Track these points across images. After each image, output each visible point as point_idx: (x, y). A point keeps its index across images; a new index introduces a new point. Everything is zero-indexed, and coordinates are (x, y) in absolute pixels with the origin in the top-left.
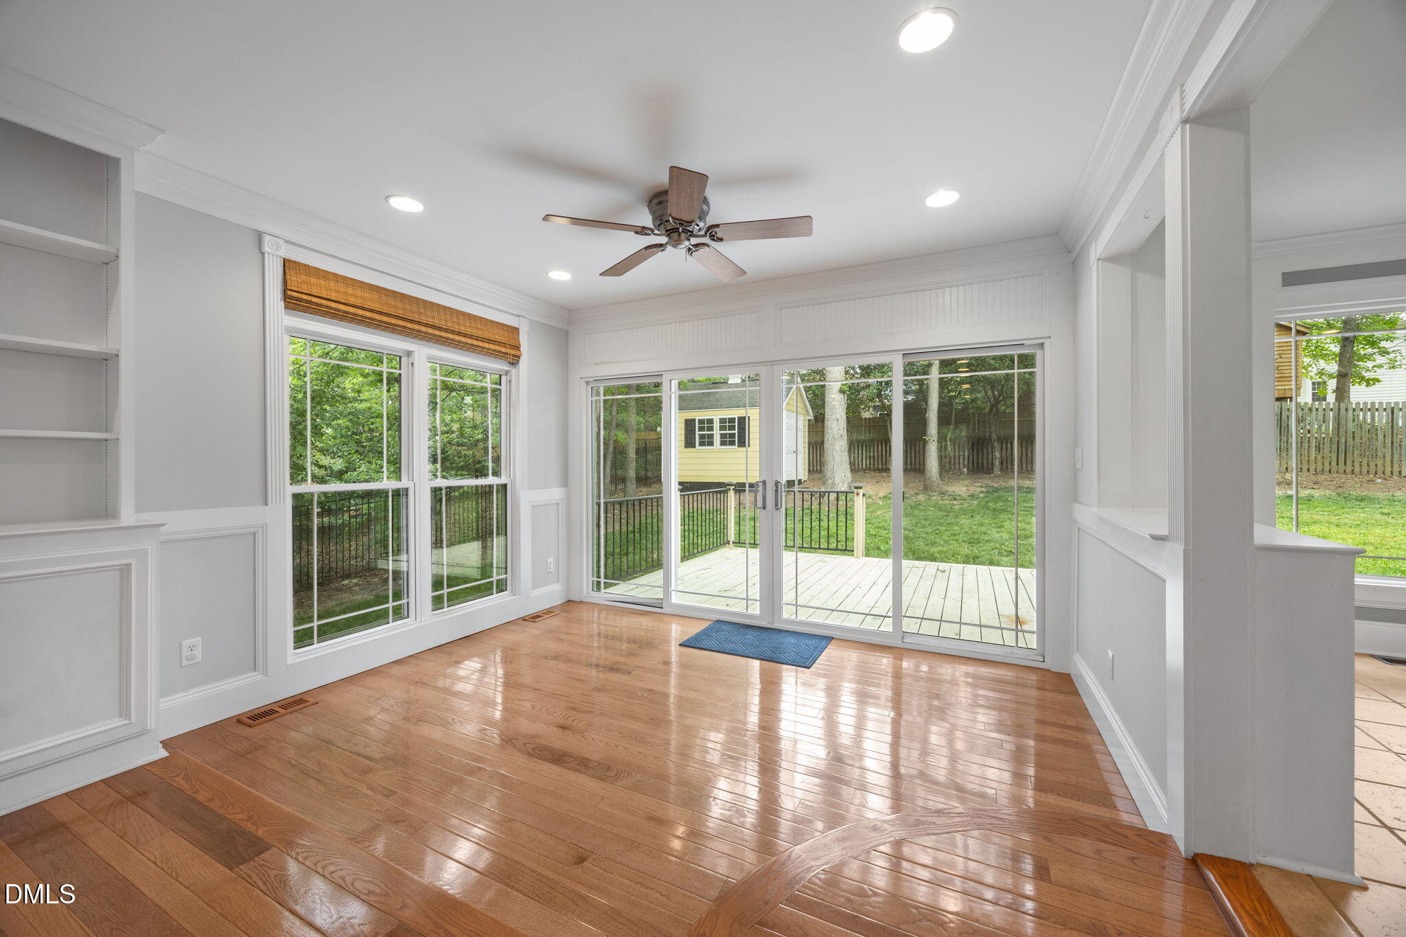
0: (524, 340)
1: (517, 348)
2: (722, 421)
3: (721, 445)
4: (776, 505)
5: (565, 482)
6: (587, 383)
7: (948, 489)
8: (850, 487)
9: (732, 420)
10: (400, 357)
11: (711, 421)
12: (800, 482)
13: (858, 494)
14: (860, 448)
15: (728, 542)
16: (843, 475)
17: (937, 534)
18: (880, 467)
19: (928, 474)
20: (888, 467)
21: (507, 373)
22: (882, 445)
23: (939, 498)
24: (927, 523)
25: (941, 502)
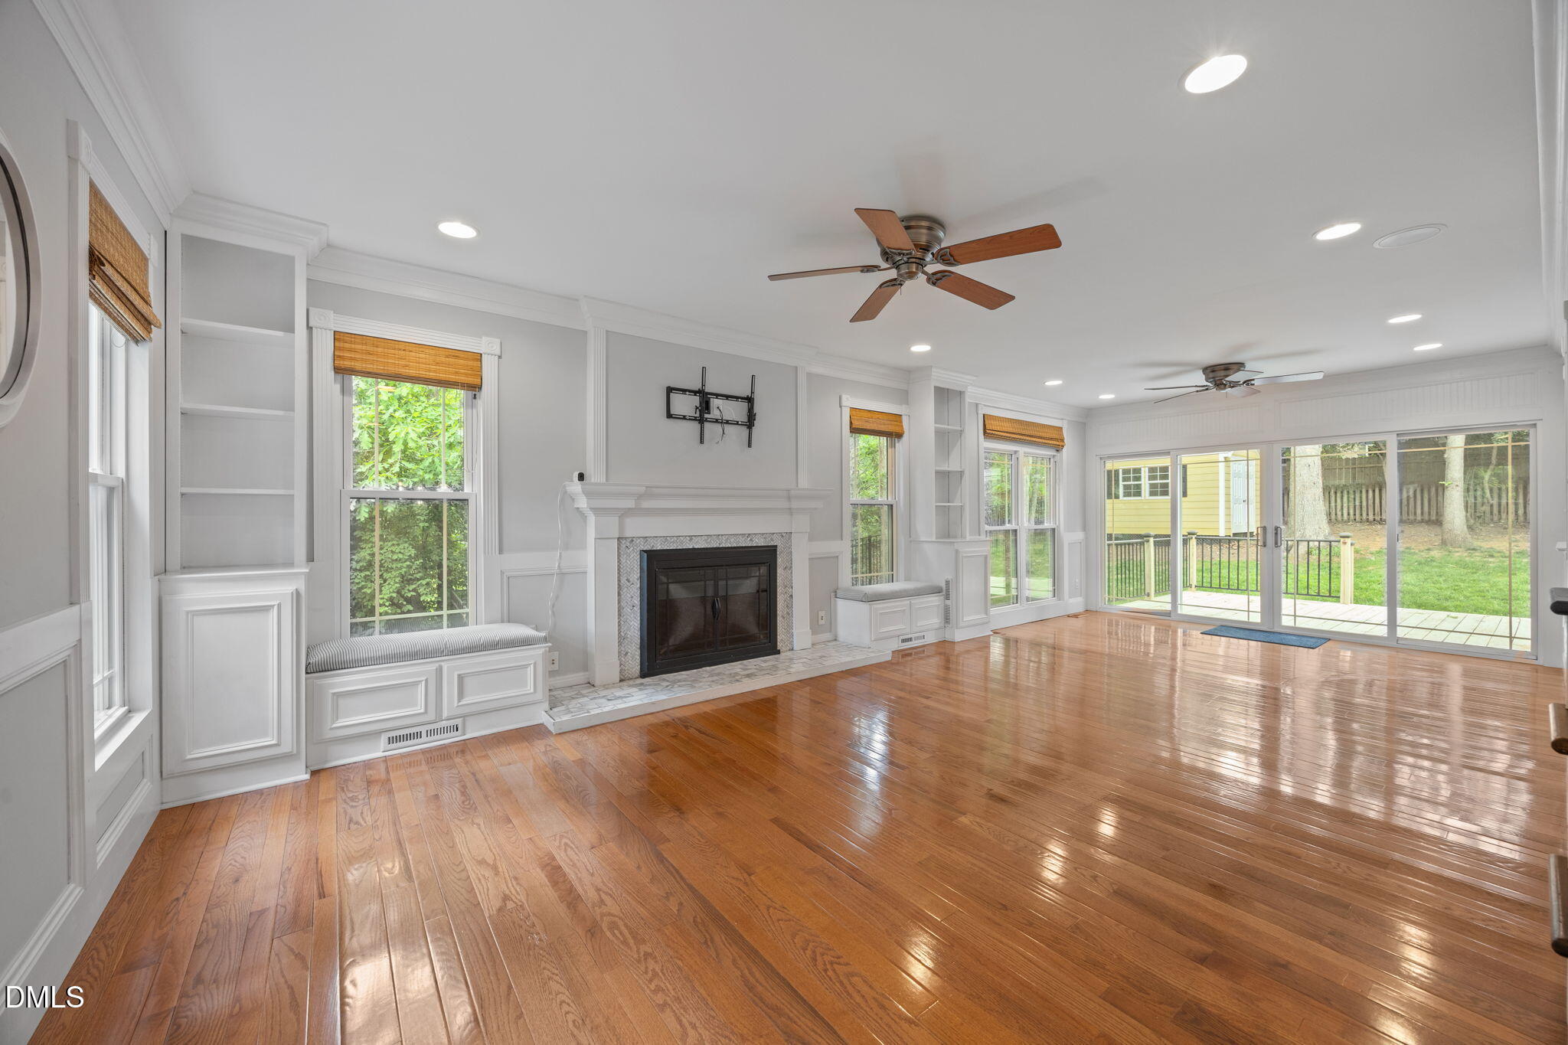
0: (1065, 434)
1: (1063, 440)
2: (1152, 470)
3: (1151, 495)
4: (1276, 543)
5: (1085, 528)
6: (1101, 458)
7: (1481, 544)
8: (1333, 537)
9: (1163, 469)
10: (1012, 456)
11: (1137, 471)
12: (1251, 533)
13: (1344, 543)
14: (1339, 495)
15: (1191, 586)
16: (1317, 527)
17: (1454, 590)
18: (1371, 517)
19: (1447, 526)
20: (1384, 518)
21: (1054, 456)
22: (1374, 491)
23: (1466, 554)
24: (1441, 579)
25: (1467, 559)
